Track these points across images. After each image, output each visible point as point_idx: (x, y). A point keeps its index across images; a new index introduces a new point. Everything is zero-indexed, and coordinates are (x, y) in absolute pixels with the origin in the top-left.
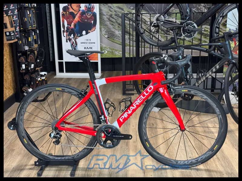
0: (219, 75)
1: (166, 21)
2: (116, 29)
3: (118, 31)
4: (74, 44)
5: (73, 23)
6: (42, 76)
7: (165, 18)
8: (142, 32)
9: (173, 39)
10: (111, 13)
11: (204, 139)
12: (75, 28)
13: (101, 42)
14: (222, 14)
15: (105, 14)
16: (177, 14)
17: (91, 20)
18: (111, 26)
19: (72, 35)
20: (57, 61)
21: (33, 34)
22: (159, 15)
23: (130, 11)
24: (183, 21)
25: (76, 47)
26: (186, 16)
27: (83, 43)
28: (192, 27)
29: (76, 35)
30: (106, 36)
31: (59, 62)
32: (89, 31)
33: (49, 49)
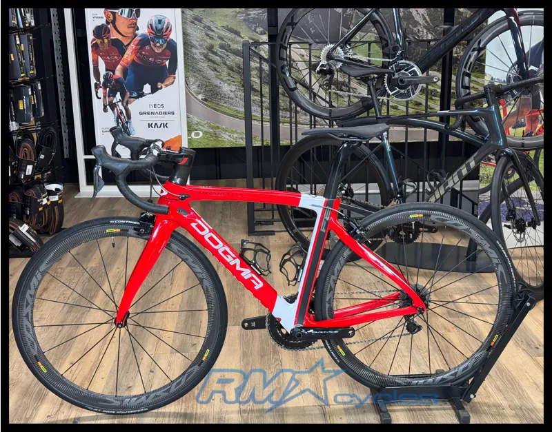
0: (469, 185)
1: (347, 61)
2: (224, 79)
3: (229, 85)
4: (122, 117)
5: (119, 67)
6: (50, 193)
7: (345, 53)
8: (293, 86)
9: (365, 101)
10: (209, 41)
11: (449, 331)
12: (125, 78)
13: (189, 111)
14: (477, 43)
15: (197, 44)
16: (373, 45)
17: (164, 59)
18: (211, 74)
19: (119, 93)
20: (81, 157)
21: (30, 93)
22: (332, 46)
23: (257, 37)
24: (388, 60)
25: (127, 122)
26: (395, 49)
27: (145, 113)
28: (410, 73)
29: (128, 93)
30: (200, 97)
31: (86, 160)
32: (159, 85)
33: (61, 128)
